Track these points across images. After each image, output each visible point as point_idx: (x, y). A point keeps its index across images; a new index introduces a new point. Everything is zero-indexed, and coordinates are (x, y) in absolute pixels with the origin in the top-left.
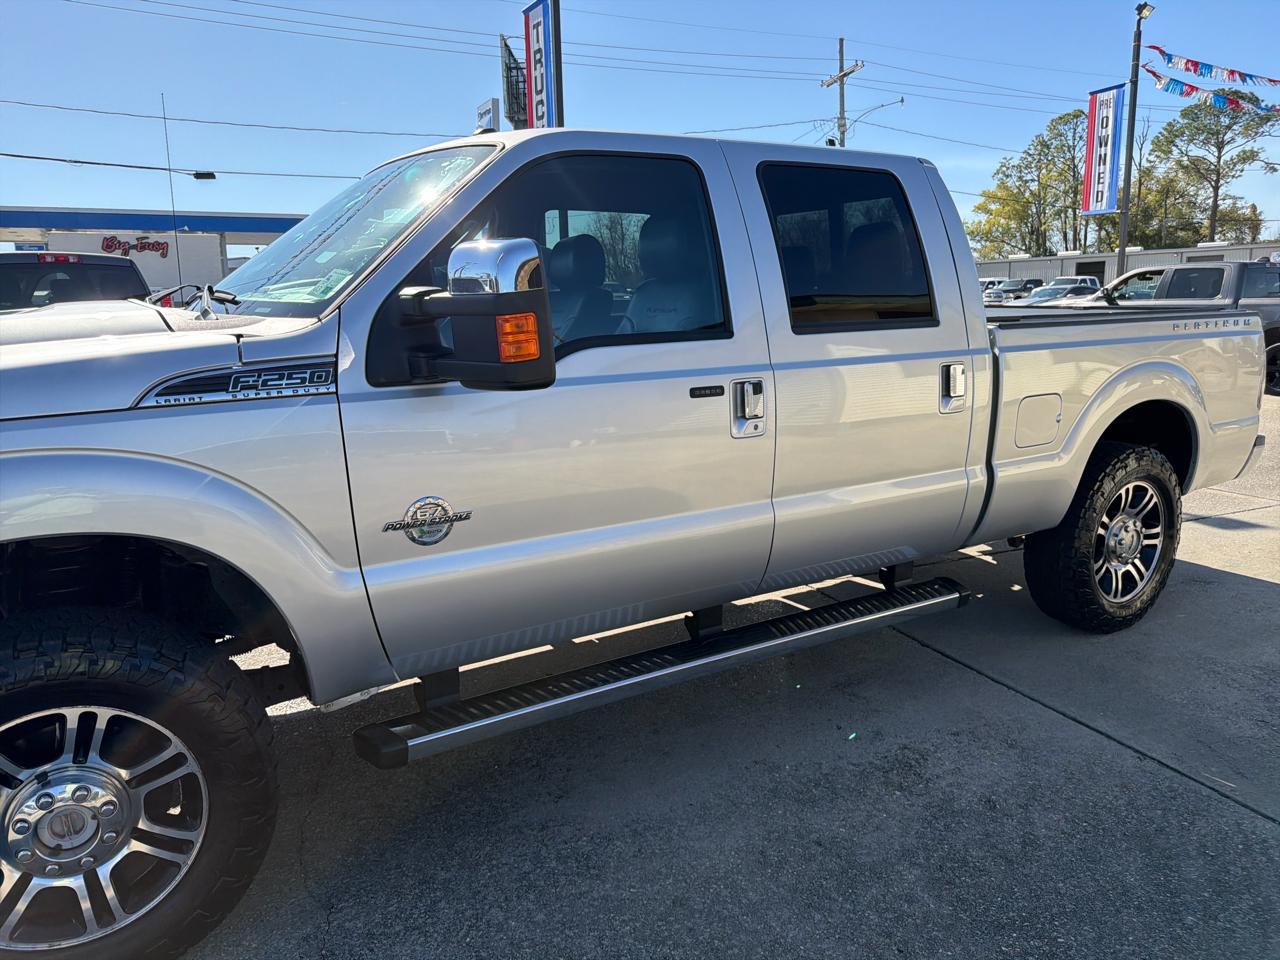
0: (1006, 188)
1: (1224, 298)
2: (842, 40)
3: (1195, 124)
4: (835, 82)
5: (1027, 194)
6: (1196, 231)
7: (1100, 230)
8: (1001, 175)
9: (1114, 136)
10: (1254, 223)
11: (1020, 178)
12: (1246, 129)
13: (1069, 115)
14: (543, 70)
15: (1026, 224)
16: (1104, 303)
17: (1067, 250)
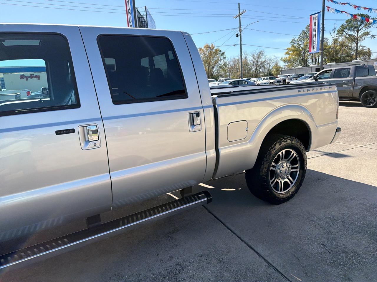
0: (294, 47)
1: (351, 77)
2: (239, 4)
3: (350, 25)
4: (238, 17)
5: (300, 48)
6: (352, 57)
8: (292, 43)
9: (318, 28)
10: (369, 54)
11: (298, 44)
12: (365, 25)
14: (131, 15)
15: (301, 57)
17: (313, 64)
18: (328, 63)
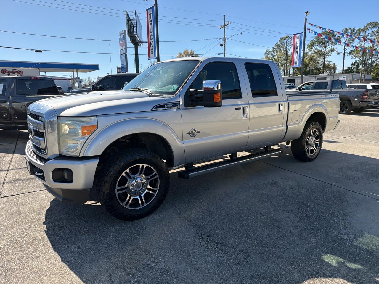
0: (268, 58)
1: (328, 89)
2: (224, 16)
3: (319, 41)
4: (223, 27)
5: (274, 60)
6: (319, 70)
7: (293, 70)
8: (266, 54)
9: (300, 46)
10: (334, 68)
11: (272, 55)
12: (332, 42)
13: (285, 37)
14: (152, 26)
16: (298, 91)
17: (285, 75)
18: (299, 75)
